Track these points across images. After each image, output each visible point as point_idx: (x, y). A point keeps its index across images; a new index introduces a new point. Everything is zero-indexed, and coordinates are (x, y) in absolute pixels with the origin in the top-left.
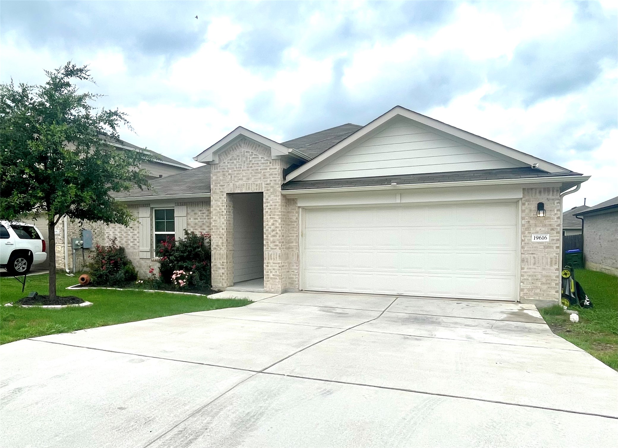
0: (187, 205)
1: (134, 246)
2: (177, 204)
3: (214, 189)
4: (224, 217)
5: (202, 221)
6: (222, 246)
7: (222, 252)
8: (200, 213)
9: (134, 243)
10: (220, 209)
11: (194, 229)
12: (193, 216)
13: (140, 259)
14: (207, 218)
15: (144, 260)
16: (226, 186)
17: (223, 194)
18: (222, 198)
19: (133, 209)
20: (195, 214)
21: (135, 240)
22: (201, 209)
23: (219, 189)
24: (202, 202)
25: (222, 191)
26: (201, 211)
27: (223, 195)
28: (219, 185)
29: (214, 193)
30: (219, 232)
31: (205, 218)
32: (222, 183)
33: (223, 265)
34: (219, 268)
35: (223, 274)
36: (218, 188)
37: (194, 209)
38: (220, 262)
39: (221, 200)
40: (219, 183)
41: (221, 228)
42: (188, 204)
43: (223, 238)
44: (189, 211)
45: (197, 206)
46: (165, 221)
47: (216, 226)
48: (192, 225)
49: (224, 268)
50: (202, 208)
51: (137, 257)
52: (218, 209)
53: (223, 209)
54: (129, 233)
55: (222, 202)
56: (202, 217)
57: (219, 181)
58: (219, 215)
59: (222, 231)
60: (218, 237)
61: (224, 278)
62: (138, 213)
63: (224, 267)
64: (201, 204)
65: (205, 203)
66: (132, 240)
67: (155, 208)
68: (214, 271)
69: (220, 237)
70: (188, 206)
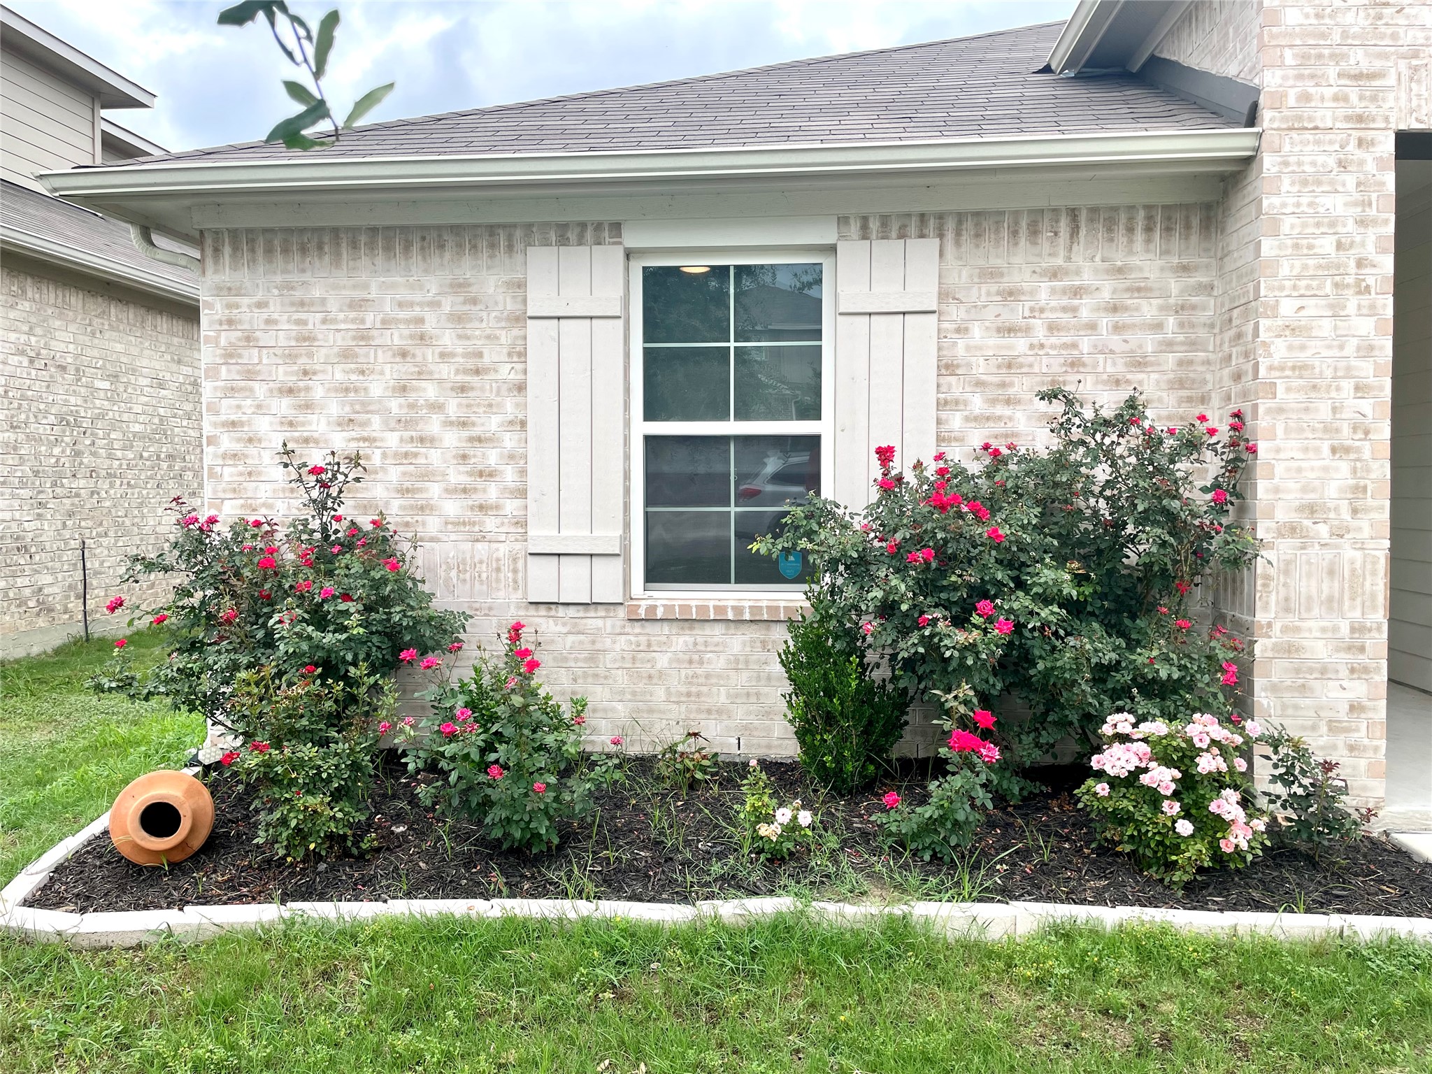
0: (941, 236)
1: (477, 516)
2: (854, 228)
3: (1292, 101)
4: (1372, 307)
5: (1065, 346)
6: (1355, 511)
7: (1349, 553)
8: (1045, 286)
9: (478, 498)
10: (1339, 246)
11: (993, 402)
12: (990, 313)
13: (532, 611)
14: (1105, 322)
15: (561, 611)
16: (1391, 80)
17: (1369, 135)
18: (1361, 163)
19: (467, 261)
20: (1011, 294)
21: (487, 474)
22: (1059, 261)
23: (1336, 98)
24: (1073, 213)
25: (1360, 119)
26: (1054, 274)
27: (1372, 143)
28: (1332, 72)
29: (1296, 126)
30: (1324, 411)
31: (1092, 326)
32: (1359, 59)
33: (1362, 649)
34: (1324, 672)
35: (1355, 708)
36: (1329, 92)
37: (998, 262)
38: (1335, 629)
39: (1350, 180)
40: (1337, 58)
41: (1347, 386)
42: (950, 225)
43: (1367, 454)
44: (960, 276)
45: (1023, 242)
46: (732, 344)
47: (1300, 368)
48: (980, 368)
49: (1366, 670)
50: (1069, 259)
51: (501, 596)
52: (1327, 245)
53: (1370, 248)
54: (434, 426)
55: (1358, 196)
56: (1065, 318)
57: (1337, 38)
58: (1328, 288)
59: (1351, 402)
60: (1317, 450)
61: (1360, 736)
62: (521, 285)
63: (1362, 659)
64: (1064, 226)
65: (1091, 220)
66: (457, 476)
67: (643, 252)
68: (1274, 688)
69: (1334, 450)
70: (950, 236)
